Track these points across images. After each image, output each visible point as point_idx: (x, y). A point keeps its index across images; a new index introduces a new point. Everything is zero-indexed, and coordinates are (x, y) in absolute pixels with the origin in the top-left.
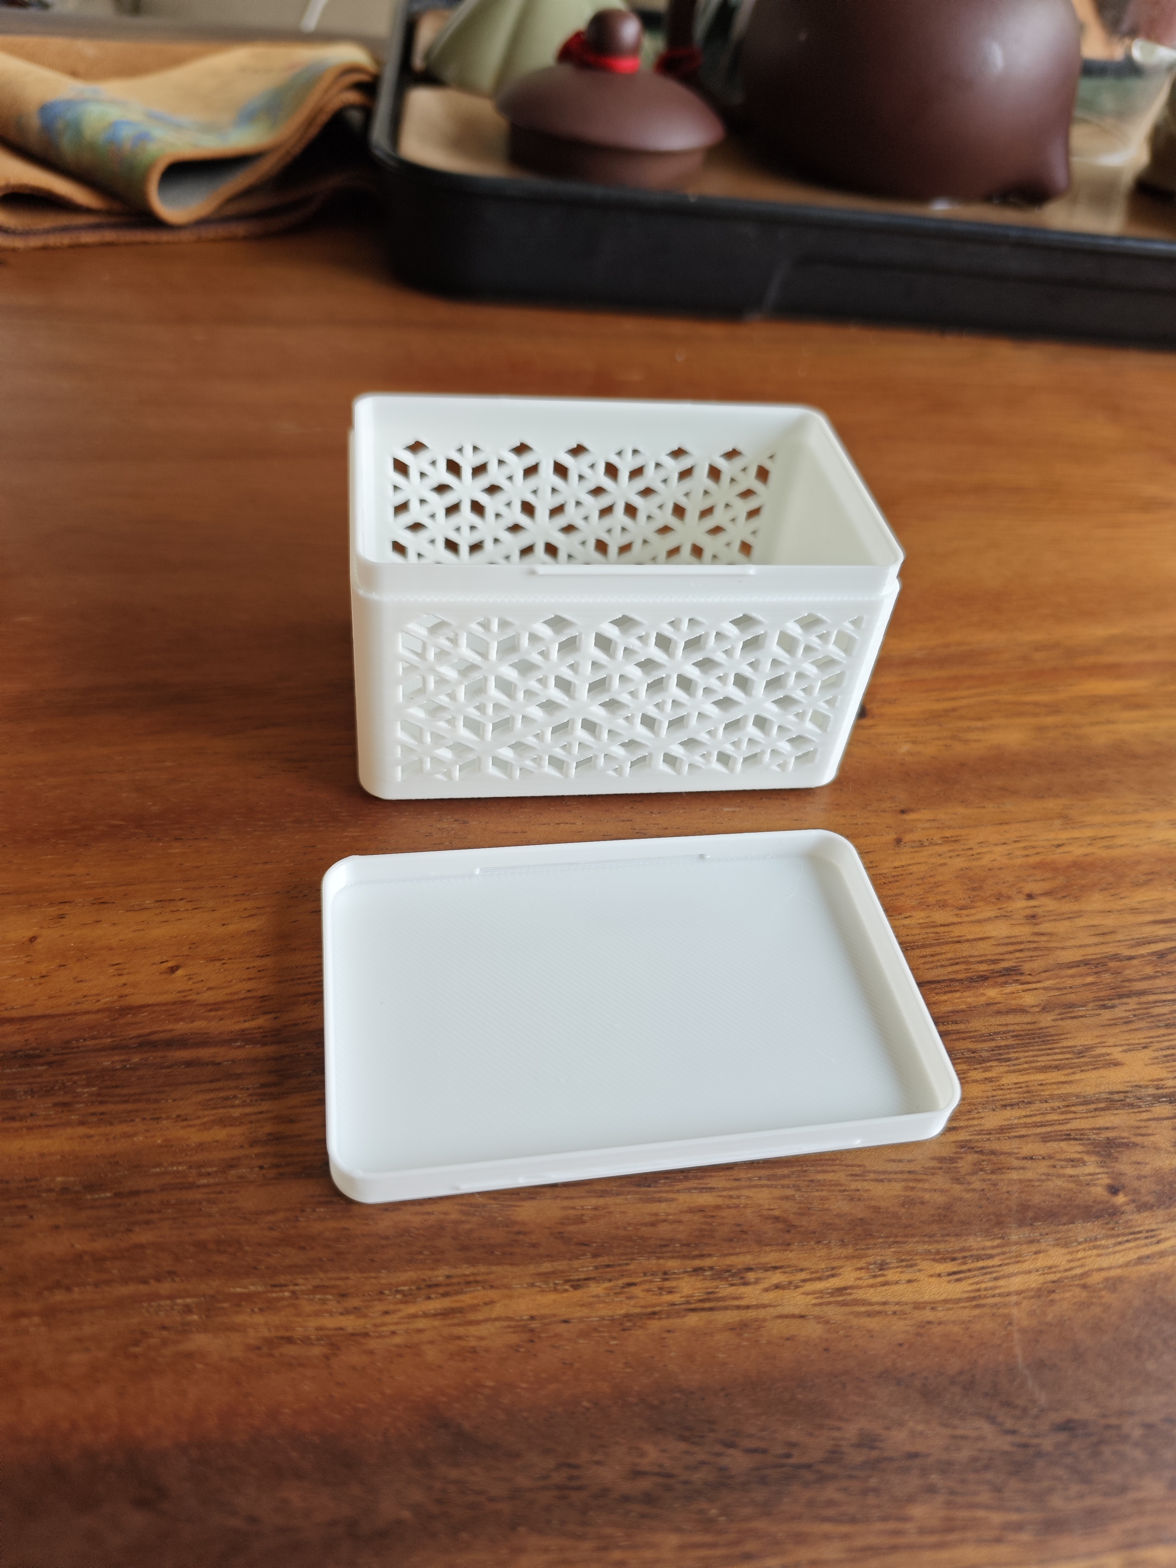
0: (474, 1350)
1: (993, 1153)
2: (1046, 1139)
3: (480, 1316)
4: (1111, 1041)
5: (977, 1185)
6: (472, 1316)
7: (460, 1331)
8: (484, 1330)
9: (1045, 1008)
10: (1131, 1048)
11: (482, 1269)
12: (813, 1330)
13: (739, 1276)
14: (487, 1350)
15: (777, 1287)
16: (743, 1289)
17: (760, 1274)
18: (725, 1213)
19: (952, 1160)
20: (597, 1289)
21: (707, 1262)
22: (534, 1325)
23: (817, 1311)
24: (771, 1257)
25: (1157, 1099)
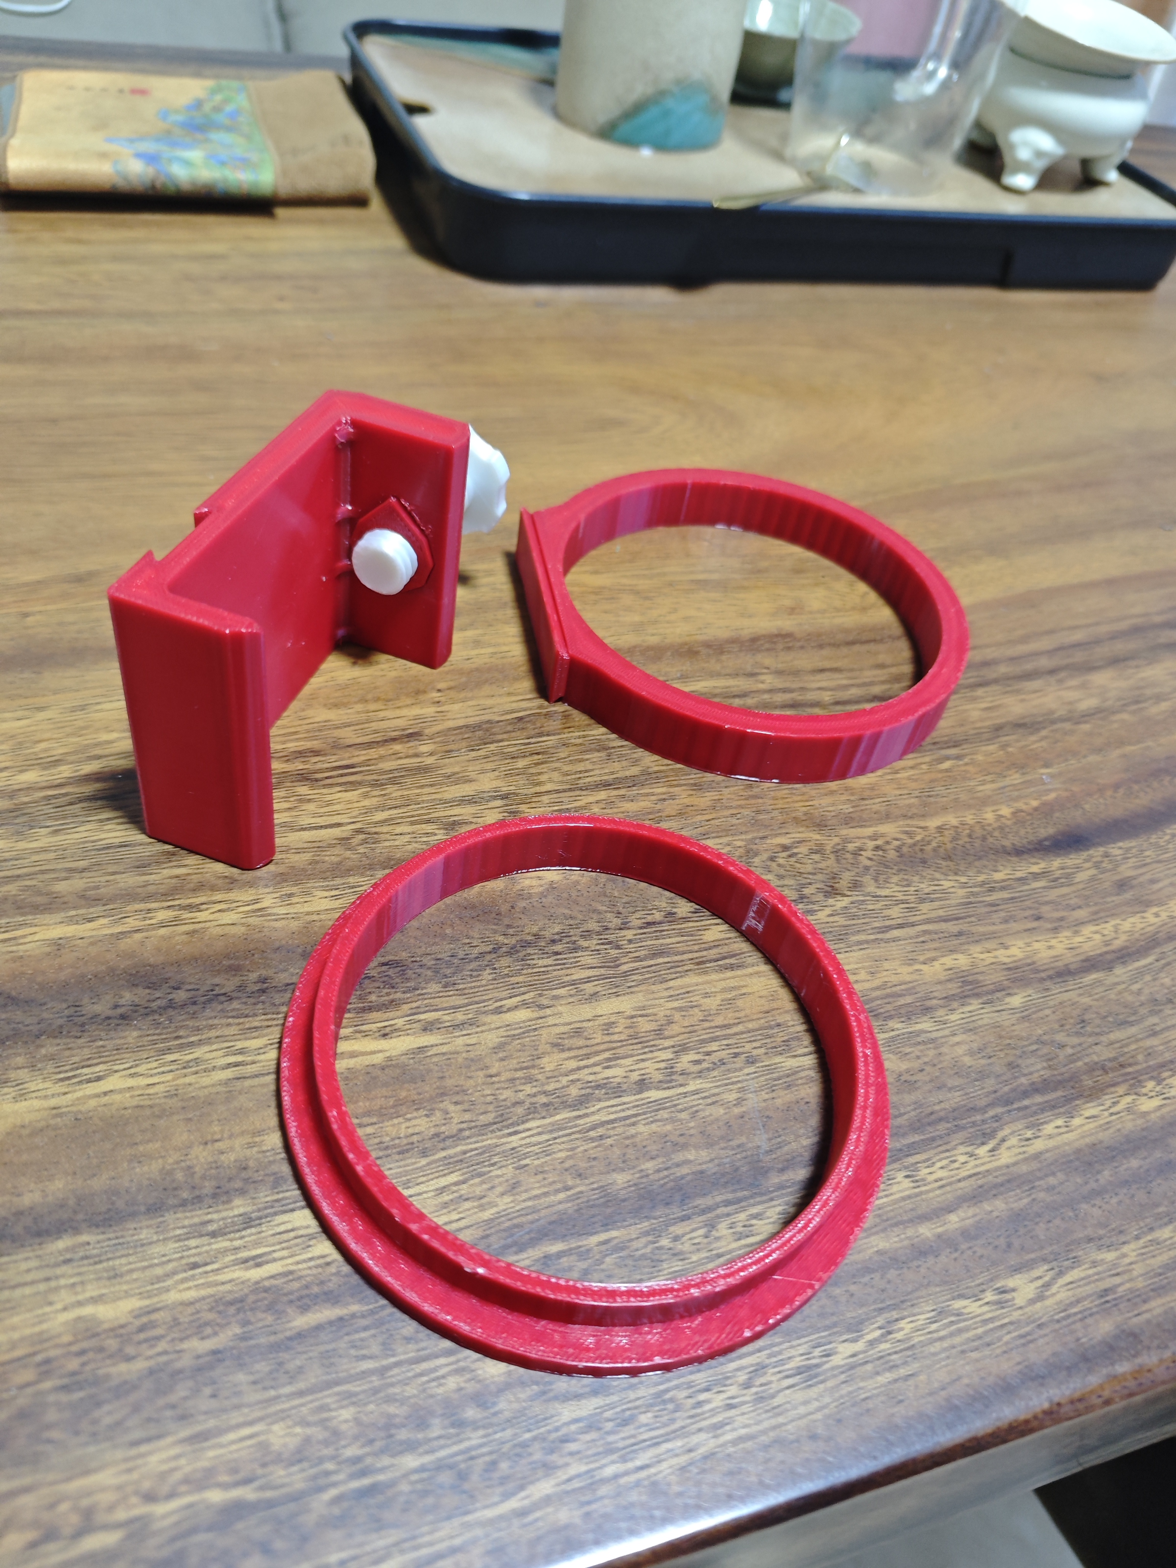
0: (21, 957)
1: (376, 833)
2: (412, 823)
4: (470, 769)
5: (362, 851)
9: (431, 754)
10: (483, 772)
11: (30, 917)
12: (240, 930)
14: (29, 956)
18: (193, 877)
19: (348, 839)
22: (61, 941)
23: (244, 921)
24: (219, 897)
25: (495, 798)
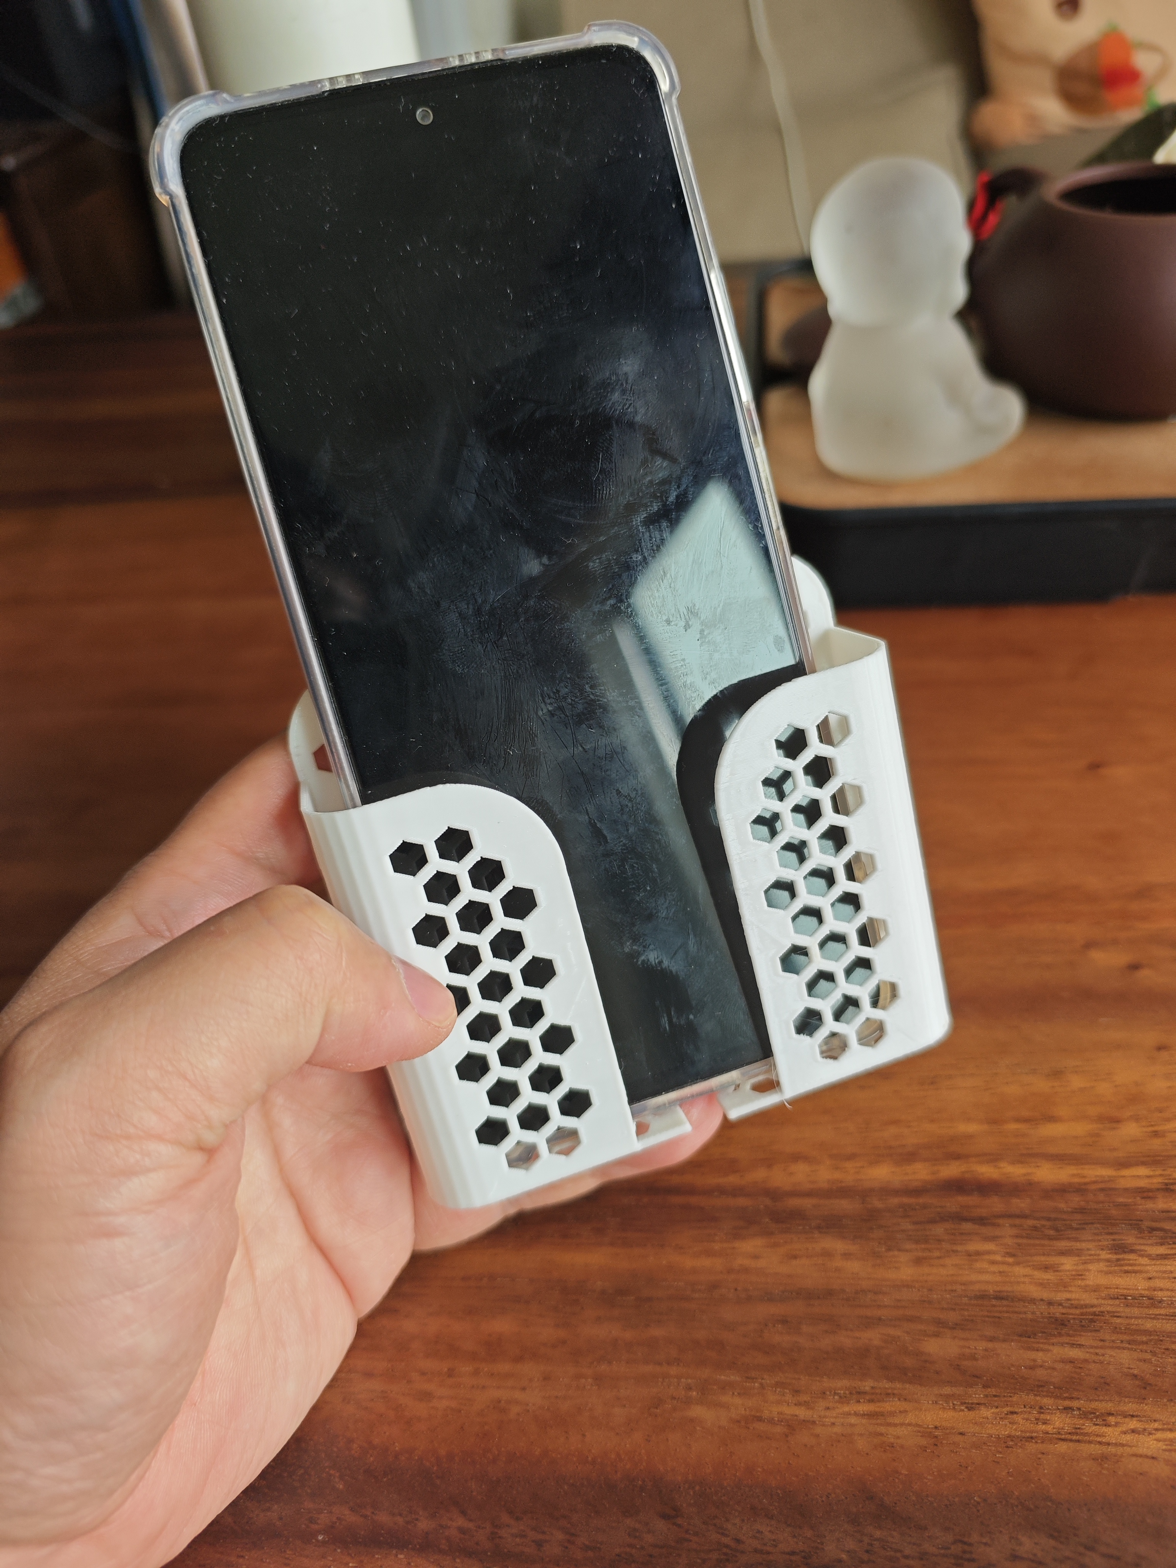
3: (897, 1420)
6: (890, 1420)
7: (883, 1429)
8: (899, 1431)
12: (1162, 1470)
13: (1103, 1418)
15: (1133, 1431)
16: (1104, 1429)
17: (1119, 1419)
20: (987, 1412)
21: (1075, 1404)
22: (937, 1433)
23: (1166, 1455)
24: (1130, 1407)
